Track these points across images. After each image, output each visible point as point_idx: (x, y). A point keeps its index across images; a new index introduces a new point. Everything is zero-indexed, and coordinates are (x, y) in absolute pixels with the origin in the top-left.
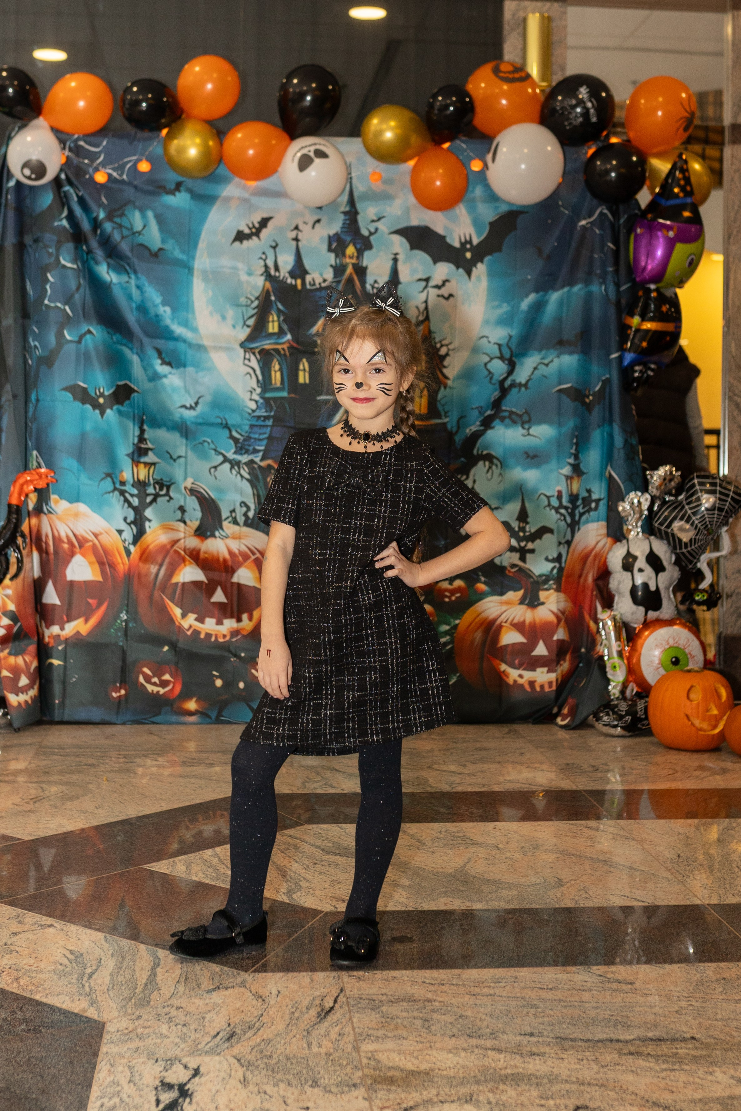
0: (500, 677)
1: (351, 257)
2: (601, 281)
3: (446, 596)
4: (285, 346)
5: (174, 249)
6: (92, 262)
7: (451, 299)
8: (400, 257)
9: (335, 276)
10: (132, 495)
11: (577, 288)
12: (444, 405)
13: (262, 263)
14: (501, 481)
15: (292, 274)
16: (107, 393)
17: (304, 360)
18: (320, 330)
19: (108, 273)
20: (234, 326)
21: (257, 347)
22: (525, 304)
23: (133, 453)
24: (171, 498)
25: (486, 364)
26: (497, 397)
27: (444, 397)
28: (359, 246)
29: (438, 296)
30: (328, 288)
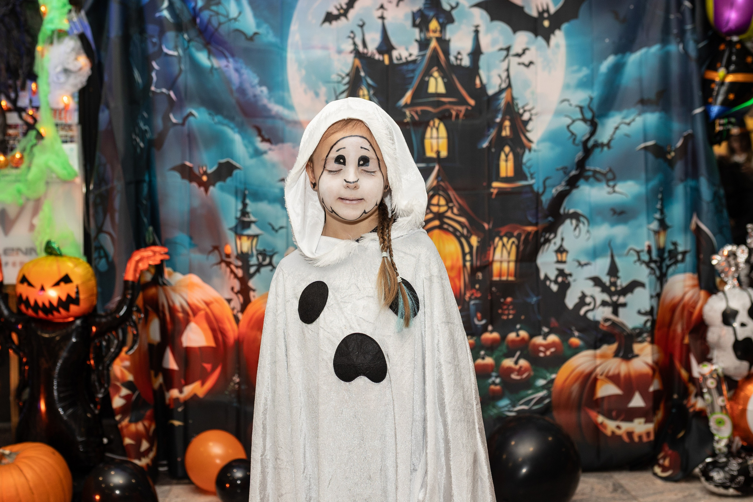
0: (597, 429)
1: (435, 31)
2: (678, 40)
3: (541, 351)
5: (267, 33)
6: (192, 51)
7: (532, 66)
8: (481, 29)
9: (420, 51)
10: (237, 267)
11: (655, 49)
12: (529, 168)
13: (350, 41)
14: (588, 239)
15: (380, 50)
16: (210, 171)
18: (409, 102)
19: (209, 59)
22: (605, 66)
23: (236, 227)
25: (568, 127)
26: (581, 158)
27: (529, 160)
28: (441, 20)
29: (519, 64)
30: (414, 62)
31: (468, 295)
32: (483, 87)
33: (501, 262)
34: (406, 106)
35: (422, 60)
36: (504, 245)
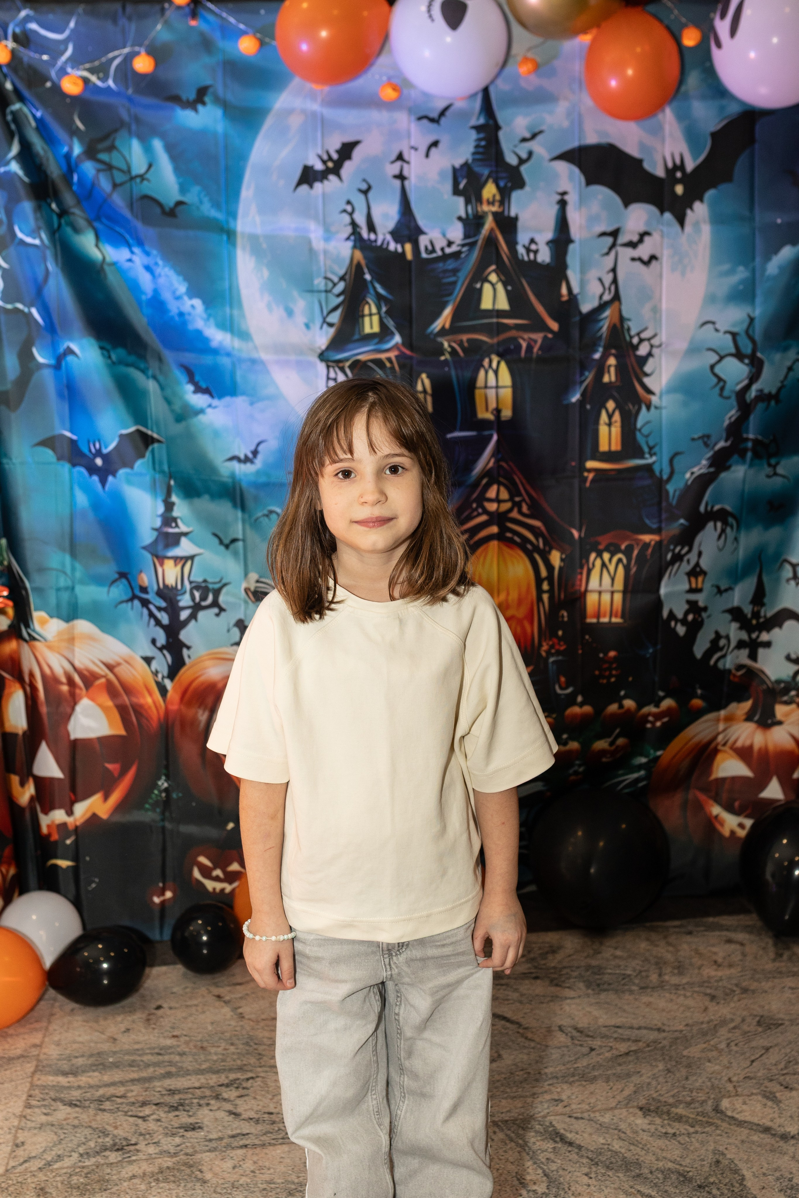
1: (491, 203)
3: (650, 722)
4: (392, 355)
5: (201, 202)
6: (69, 230)
7: (654, 263)
8: (571, 199)
9: (466, 236)
10: (159, 609)
12: (647, 436)
13: (347, 219)
15: (396, 234)
16: (107, 449)
17: (424, 376)
18: (447, 326)
19: (97, 246)
20: (307, 326)
21: (346, 359)
22: (774, 265)
23: (155, 542)
24: (222, 610)
25: (712, 367)
26: (733, 419)
27: (648, 423)
28: (502, 184)
29: (633, 259)
30: (456, 255)
31: (545, 647)
32: (573, 299)
33: (600, 593)
34: (443, 332)
35: (470, 251)
36: (604, 565)
